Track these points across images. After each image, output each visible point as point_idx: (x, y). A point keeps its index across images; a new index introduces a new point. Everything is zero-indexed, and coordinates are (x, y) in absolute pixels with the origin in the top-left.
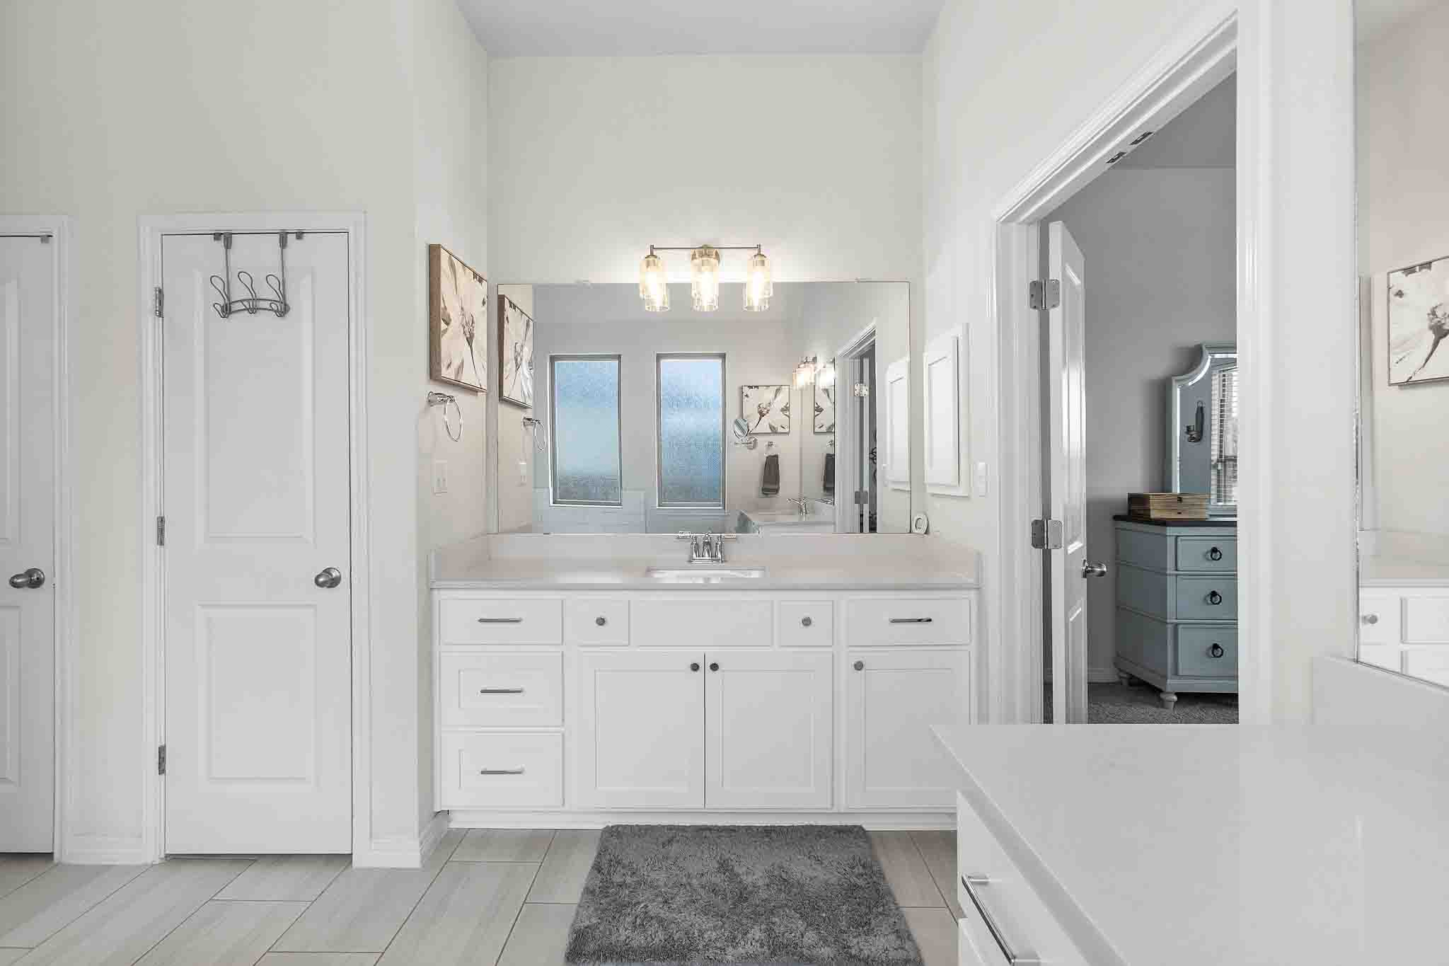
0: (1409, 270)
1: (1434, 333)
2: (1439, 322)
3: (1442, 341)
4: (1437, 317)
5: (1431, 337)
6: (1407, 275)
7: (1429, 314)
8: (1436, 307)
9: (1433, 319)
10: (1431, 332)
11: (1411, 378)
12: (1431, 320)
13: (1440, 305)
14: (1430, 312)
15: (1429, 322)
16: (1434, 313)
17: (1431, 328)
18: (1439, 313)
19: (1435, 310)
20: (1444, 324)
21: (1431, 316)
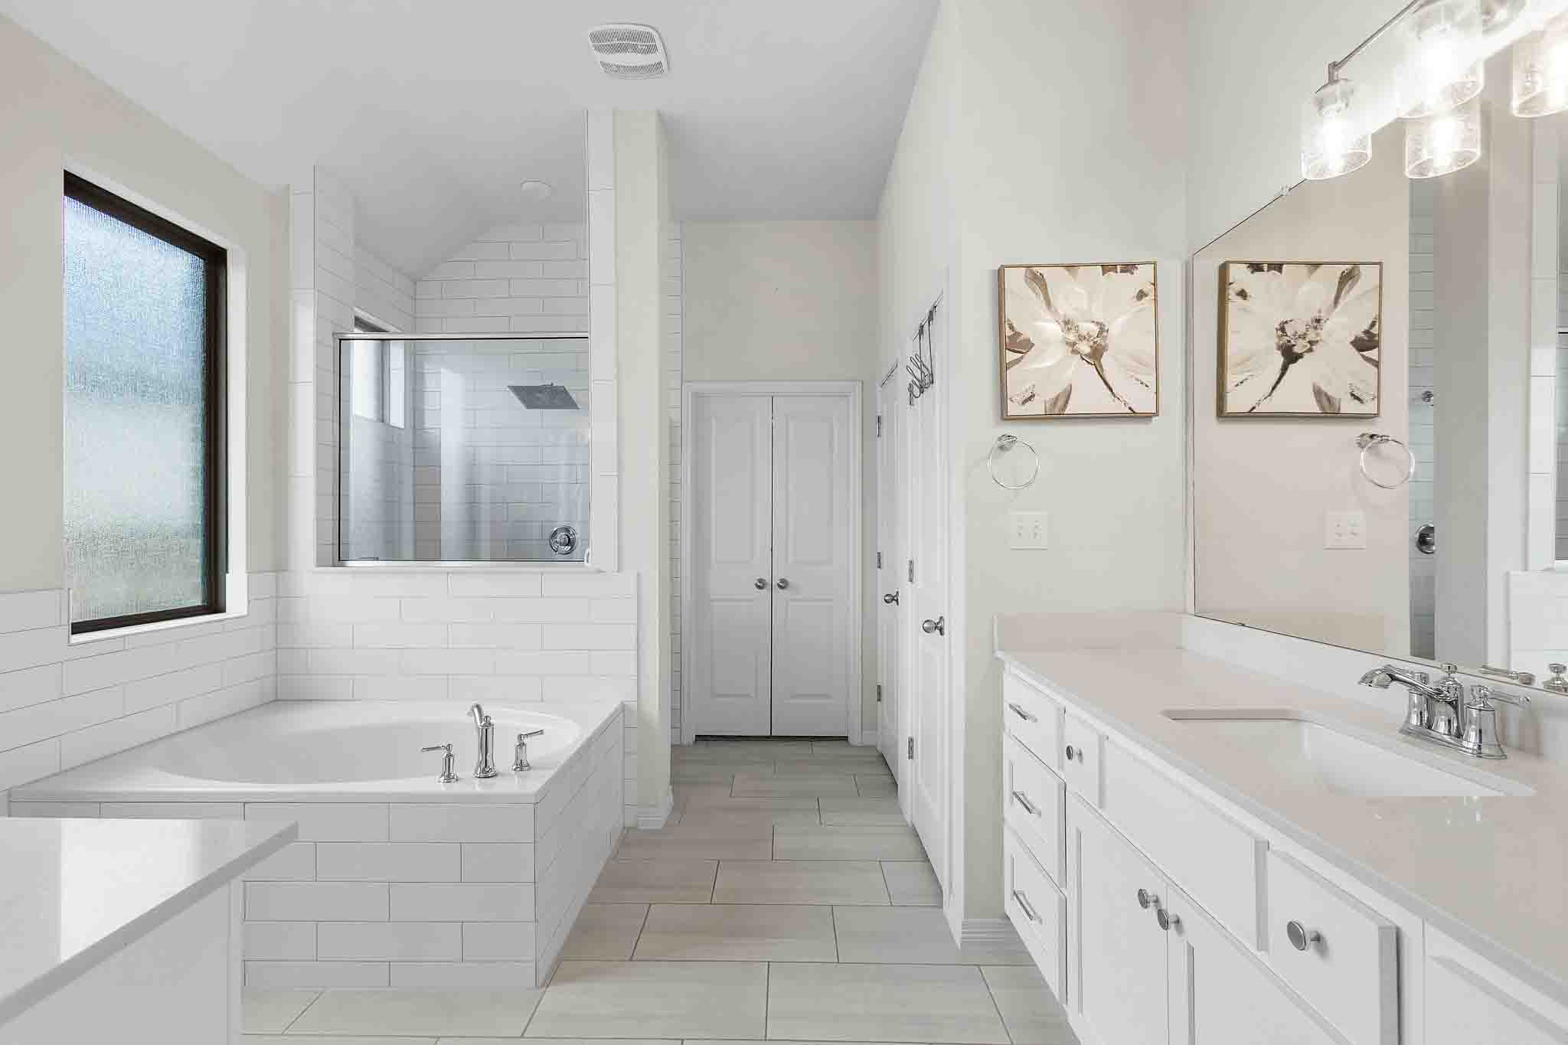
0: (1256, 267)
1: (1283, 354)
2: (1289, 341)
3: (1292, 367)
4: (1287, 335)
5: (1279, 359)
6: (1252, 272)
7: (1277, 330)
8: (1286, 322)
9: (1282, 336)
10: (1280, 352)
11: (1254, 408)
12: (1280, 337)
13: (1291, 321)
14: (1279, 327)
15: (1277, 340)
16: (1283, 329)
17: (1280, 347)
18: (1289, 331)
19: (1285, 325)
20: (1294, 345)
21: (1280, 333)
